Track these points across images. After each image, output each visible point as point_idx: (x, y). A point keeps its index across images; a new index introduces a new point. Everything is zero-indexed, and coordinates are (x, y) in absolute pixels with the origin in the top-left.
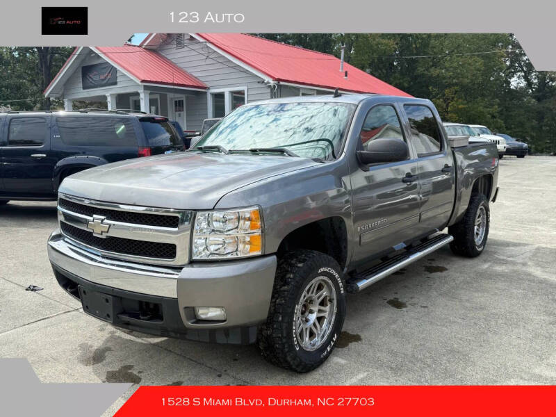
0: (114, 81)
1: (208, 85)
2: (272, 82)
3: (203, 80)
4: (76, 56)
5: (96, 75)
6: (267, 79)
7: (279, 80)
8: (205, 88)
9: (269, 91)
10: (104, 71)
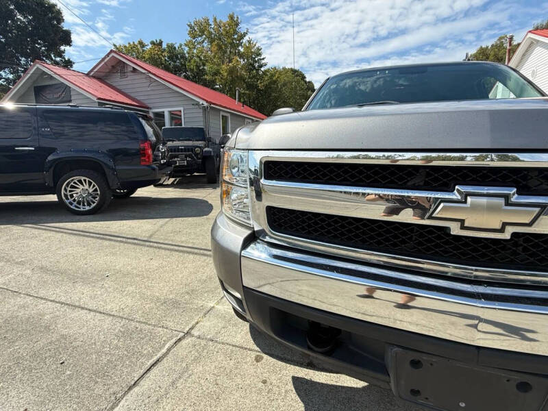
0: (69, 99)
1: (149, 105)
2: (206, 104)
3: (145, 102)
4: (29, 75)
5: (49, 93)
6: (201, 102)
7: (211, 103)
8: (148, 108)
9: (201, 111)
10: (57, 90)
